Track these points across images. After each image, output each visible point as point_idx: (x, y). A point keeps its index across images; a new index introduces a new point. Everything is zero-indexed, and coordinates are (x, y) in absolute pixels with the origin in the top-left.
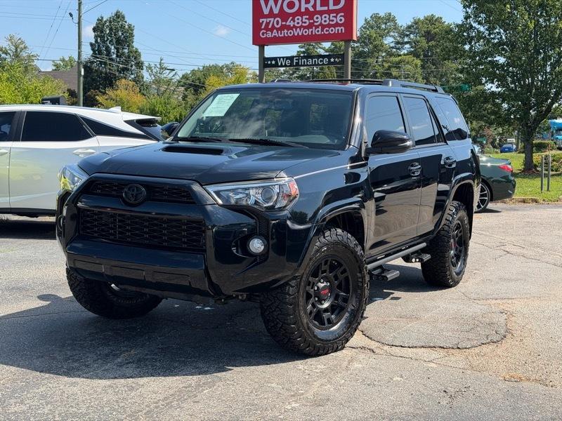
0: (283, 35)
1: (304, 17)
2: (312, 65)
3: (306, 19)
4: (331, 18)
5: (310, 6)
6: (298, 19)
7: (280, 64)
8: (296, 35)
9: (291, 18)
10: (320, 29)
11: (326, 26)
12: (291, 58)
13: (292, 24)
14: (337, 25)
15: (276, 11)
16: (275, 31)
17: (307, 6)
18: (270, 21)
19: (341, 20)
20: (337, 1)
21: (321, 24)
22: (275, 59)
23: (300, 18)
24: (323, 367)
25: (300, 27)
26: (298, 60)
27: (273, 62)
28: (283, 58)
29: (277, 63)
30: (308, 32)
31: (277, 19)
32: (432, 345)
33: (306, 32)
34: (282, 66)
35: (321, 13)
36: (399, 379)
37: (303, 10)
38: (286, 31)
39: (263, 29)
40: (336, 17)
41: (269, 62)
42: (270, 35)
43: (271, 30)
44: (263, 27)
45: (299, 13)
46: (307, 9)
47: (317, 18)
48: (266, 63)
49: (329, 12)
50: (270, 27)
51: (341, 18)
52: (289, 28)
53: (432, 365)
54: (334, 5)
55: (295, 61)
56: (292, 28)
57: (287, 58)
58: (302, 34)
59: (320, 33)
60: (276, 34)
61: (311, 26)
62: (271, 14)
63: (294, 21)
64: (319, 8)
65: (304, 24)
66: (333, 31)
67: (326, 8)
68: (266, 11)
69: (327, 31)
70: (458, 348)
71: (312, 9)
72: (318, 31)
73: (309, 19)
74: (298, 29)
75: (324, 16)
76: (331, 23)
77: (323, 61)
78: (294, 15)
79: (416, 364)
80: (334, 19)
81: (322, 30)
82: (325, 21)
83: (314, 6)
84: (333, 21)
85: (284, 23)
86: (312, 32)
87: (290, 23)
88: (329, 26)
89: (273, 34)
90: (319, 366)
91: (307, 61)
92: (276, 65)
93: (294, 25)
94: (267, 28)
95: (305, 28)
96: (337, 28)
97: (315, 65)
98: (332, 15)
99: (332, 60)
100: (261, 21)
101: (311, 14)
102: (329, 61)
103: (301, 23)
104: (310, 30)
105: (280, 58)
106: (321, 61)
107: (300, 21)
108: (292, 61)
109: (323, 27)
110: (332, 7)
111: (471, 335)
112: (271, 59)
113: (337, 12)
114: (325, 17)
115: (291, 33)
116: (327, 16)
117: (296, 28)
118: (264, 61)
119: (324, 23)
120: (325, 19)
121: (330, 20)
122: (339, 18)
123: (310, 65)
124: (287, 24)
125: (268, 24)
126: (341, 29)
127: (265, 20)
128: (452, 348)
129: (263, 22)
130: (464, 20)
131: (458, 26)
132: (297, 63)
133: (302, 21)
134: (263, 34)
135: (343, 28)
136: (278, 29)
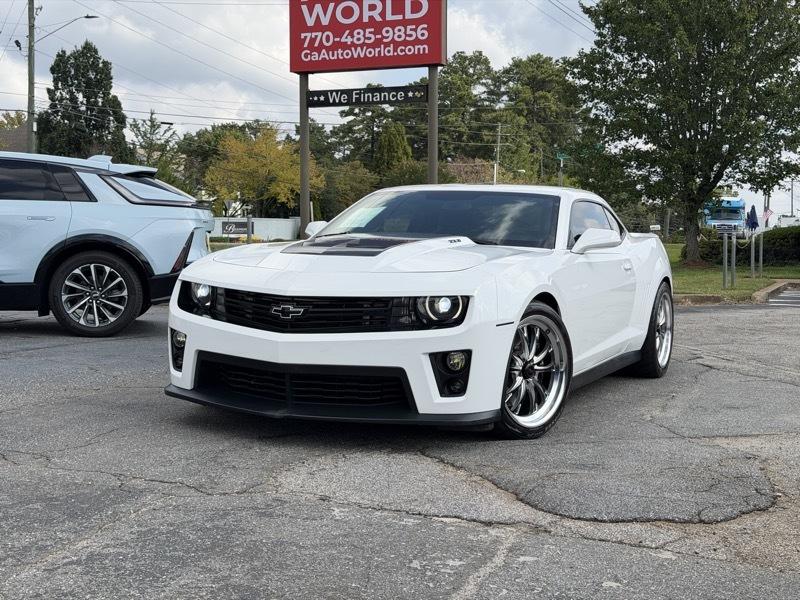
0: (335, 57)
1: (368, 30)
2: (380, 102)
3: (370, 33)
4: (409, 32)
5: (376, 14)
6: (359, 33)
7: (331, 101)
8: (356, 56)
9: (348, 32)
10: (391, 48)
11: (400, 44)
12: (349, 92)
13: (349, 40)
14: (417, 42)
15: (325, 21)
16: (324, 51)
17: (371, 13)
18: (316, 36)
19: (423, 35)
20: (416, 7)
21: (393, 41)
22: (324, 93)
23: (362, 32)
24: (457, 563)
25: (362, 46)
26: (359, 94)
27: (322, 98)
28: (337, 91)
29: (327, 99)
30: (375, 52)
31: (327, 33)
32: (651, 515)
33: (370, 53)
34: (334, 104)
35: (393, 24)
36: (614, 585)
37: (366, 19)
38: (340, 51)
39: (306, 48)
40: (415, 30)
41: (316, 98)
42: (317, 57)
43: (319, 50)
44: (306, 45)
45: (359, 24)
46: (371, 18)
47: (387, 32)
48: (311, 99)
49: (405, 23)
50: (316, 45)
51: (426, 34)
52: (345, 46)
53: (667, 555)
54: (412, 12)
55: (354, 96)
56: (349, 47)
57: (343, 92)
58: (365, 55)
59: (391, 54)
60: (326, 56)
61: (377, 43)
62: (318, 26)
63: (353, 37)
64: (389, 17)
65: (367, 41)
66: (411, 50)
67: (400, 17)
68: (310, 22)
69: (402, 51)
70: (701, 521)
71: (379, 19)
72: (389, 51)
73: (374, 33)
74: (359, 49)
75: (397, 28)
76: (408, 38)
77: (396, 96)
78: (352, 27)
79: (636, 554)
80: (413, 33)
81: (395, 50)
82: (399, 36)
83: (383, 14)
84: (411, 36)
85: (337, 39)
86: (380, 52)
87: (346, 39)
88: (405, 43)
89: (322, 56)
90: (451, 563)
91: (373, 97)
92: (326, 104)
93: (352, 42)
94: (311, 46)
95: (369, 46)
96: (417, 47)
97: (385, 101)
98: (409, 27)
99: (410, 94)
100: (302, 37)
101: (377, 26)
102: (406, 95)
103: (362, 39)
104: (377, 50)
105: (332, 92)
106: (393, 96)
107: (361, 36)
108: (350, 97)
109: (396, 44)
110: (409, 15)
111: (715, 498)
112: (319, 93)
113: (417, 22)
114: (400, 30)
115: (347, 54)
116: (402, 28)
117: (356, 46)
118: (308, 98)
119: (397, 39)
120: (398, 34)
121: (406, 35)
122: (419, 32)
123: (377, 102)
124: (343, 40)
125: (313, 40)
126: (424, 48)
127: (309, 35)
128: (690, 522)
129: (306, 37)
130: (595, 47)
131: (586, 55)
132: (358, 99)
133: (364, 35)
134: (306, 56)
135: (426, 46)
136: (328, 49)
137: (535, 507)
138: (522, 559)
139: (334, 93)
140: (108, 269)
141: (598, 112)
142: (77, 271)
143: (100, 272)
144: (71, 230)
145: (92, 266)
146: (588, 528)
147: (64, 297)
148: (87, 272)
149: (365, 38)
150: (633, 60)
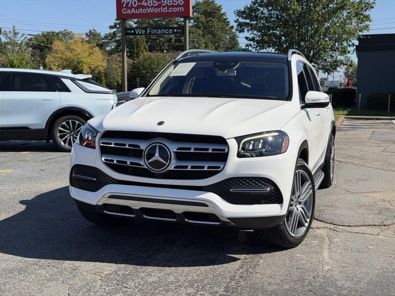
0: (139, 12)
2: (161, 34)
8: (149, 12)
10: (166, 9)
11: (170, 6)
12: (146, 29)
13: (145, 4)
14: (178, 6)
16: (133, 9)
18: (129, 2)
19: (181, 2)
21: (167, 5)
22: (134, 29)
25: (152, 7)
26: (151, 30)
27: (132, 32)
28: (140, 28)
29: (135, 32)
32: (367, 224)
33: (156, 10)
34: (138, 34)
36: (373, 247)
38: (141, 9)
39: (124, 8)
41: (129, 32)
42: (130, 12)
43: (131, 8)
44: (124, 6)
47: (164, 1)
48: (127, 32)
51: (183, 2)
52: (143, 7)
53: (382, 237)
55: (148, 31)
56: (146, 8)
57: (142, 29)
58: (153, 11)
59: (166, 11)
60: (134, 12)
61: (159, 6)
63: (147, 2)
65: (154, 5)
66: (176, 10)
69: (171, 10)
70: (384, 225)
72: (165, 10)
74: (150, 8)
76: (174, 4)
80: (176, 1)
81: (168, 9)
82: (170, 3)
84: (175, 3)
85: (139, 4)
86: (160, 10)
88: (173, 6)
89: (132, 12)
91: (157, 31)
92: (135, 34)
93: (147, 5)
94: (127, 7)
95: (155, 7)
96: (178, 8)
97: (163, 34)
99: (175, 31)
100: (122, 2)
102: (173, 31)
103: (152, 4)
104: (159, 9)
106: (167, 31)
107: (151, 2)
108: (146, 31)
109: (168, 7)
111: (384, 217)
112: (131, 29)
115: (145, 11)
117: (149, 7)
118: (125, 32)
121: (173, 2)
122: (179, 1)
123: (159, 34)
124: (143, 4)
125: (127, 4)
128: (381, 226)
129: (124, 2)
130: (252, 4)
131: (248, 8)
132: (150, 33)
133: (153, 2)
134: (124, 11)
135: (182, 8)
136: (135, 8)
137: (324, 222)
138: (335, 240)
139: (138, 29)
140: (77, 122)
141: (254, 36)
142: (64, 123)
143: (74, 123)
144: (61, 105)
145: (70, 121)
146: (348, 229)
147: (59, 135)
148: (68, 123)
149: (153, 3)
150: (269, 11)
